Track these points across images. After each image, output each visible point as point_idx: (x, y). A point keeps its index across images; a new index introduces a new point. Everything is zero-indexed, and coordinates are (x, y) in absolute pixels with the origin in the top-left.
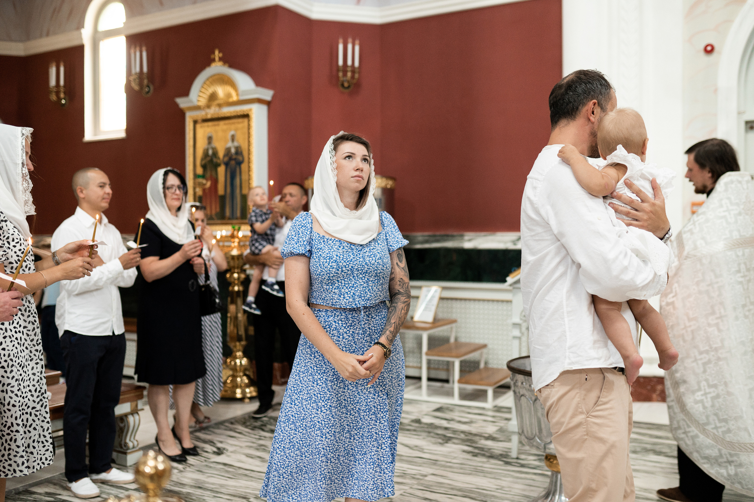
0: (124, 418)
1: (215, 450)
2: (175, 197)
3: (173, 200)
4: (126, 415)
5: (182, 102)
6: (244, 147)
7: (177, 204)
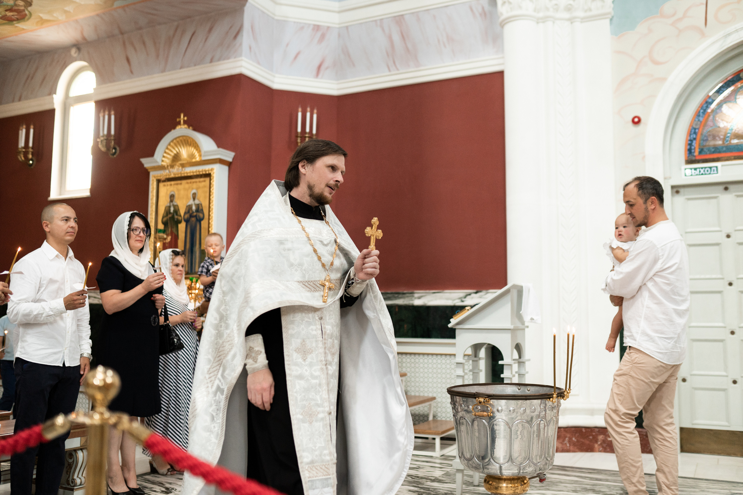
0: (74, 453)
1: (164, 489)
2: (139, 239)
3: (137, 242)
4: (75, 450)
5: (147, 162)
6: (205, 204)
7: (139, 245)
